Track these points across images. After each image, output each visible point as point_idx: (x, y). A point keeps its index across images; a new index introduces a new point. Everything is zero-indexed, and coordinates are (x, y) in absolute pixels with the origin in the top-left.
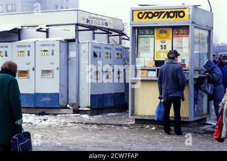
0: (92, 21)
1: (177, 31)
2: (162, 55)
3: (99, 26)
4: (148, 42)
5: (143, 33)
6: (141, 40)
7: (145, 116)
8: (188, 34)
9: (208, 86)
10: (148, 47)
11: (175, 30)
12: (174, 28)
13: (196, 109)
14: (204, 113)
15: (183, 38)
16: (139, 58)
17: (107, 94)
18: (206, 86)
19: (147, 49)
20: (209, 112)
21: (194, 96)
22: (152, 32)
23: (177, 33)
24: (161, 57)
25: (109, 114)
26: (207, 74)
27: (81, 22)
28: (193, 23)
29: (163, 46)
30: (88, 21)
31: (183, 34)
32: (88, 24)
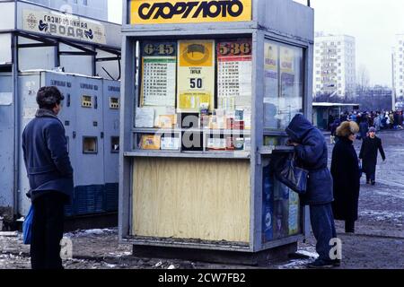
0: (53, 28)
1: (226, 46)
2: (193, 102)
3: (71, 37)
4: (163, 72)
5: (151, 51)
6: (148, 67)
7: (154, 238)
8: (250, 52)
9: (296, 173)
10: (162, 83)
11: (222, 45)
12: (219, 39)
13: (268, 224)
14: (290, 232)
15: (240, 62)
16: (144, 108)
17: (86, 186)
18: (292, 172)
19: (160, 87)
20: (301, 230)
21: (264, 195)
22: (171, 50)
23: (226, 51)
24: (190, 105)
25: (90, 231)
26: (295, 144)
27: (26, 28)
28: (261, 28)
29: (196, 81)
30: (42, 26)
31: (240, 53)
32: (43, 32)
